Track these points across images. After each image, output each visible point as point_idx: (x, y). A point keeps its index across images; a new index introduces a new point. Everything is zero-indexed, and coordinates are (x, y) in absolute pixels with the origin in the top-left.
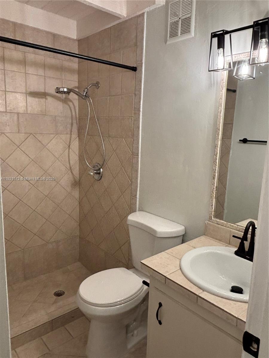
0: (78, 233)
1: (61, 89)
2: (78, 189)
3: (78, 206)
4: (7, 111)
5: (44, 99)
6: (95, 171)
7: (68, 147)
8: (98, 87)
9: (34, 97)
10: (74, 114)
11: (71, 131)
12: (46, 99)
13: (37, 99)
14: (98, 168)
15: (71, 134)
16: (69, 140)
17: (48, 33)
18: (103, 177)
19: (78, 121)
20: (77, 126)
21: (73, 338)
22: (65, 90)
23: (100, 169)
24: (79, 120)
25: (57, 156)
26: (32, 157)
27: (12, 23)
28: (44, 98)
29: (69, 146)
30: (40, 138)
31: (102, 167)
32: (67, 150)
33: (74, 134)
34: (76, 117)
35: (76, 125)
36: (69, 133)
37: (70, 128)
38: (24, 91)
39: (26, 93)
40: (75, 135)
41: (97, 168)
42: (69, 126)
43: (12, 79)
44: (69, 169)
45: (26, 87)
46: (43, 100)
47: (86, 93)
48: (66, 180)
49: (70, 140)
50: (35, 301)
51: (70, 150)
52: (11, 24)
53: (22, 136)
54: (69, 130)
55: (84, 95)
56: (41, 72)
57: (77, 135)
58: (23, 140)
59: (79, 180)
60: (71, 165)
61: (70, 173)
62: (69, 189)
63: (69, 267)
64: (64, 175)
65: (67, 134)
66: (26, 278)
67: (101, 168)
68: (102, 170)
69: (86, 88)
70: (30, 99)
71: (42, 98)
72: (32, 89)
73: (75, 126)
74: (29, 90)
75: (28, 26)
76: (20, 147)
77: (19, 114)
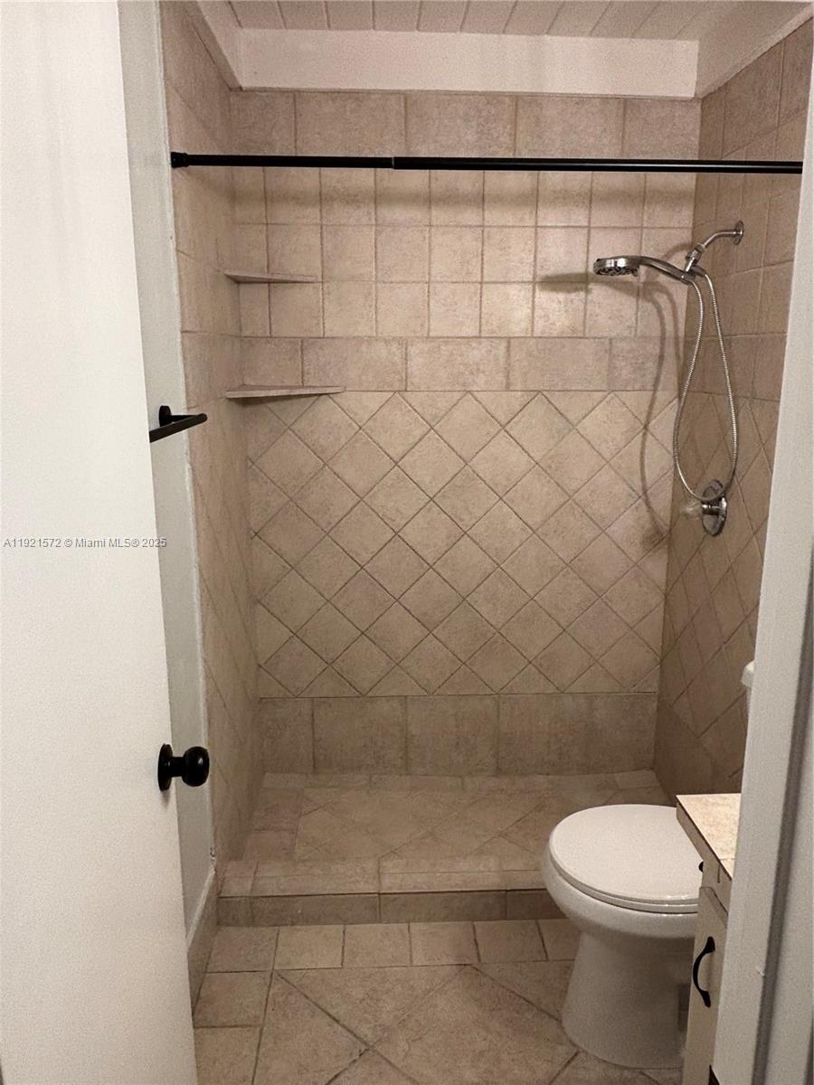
0: (653, 686)
1: (608, 262)
2: (665, 556)
3: (662, 605)
4: (483, 335)
5: (582, 294)
6: (705, 506)
7: (642, 427)
8: (737, 239)
9: (554, 290)
10: (669, 328)
11: (657, 380)
12: (588, 291)
13: (561, 296)
14: (715, 496)
15: (655, 390)
16: (645, 407)
17: (605, 99)
18: (726, 525)
19: (681, 348)
20: (678, 364)
21: (547, 960)
22: (622, 263)
23: (720, 499)
24: (685, 346)
25: (607, 455)
26: (537, 456)
27: (511, 96)
28: (582, 290)
29: (646, 427)
30: (561, 402)
31: (729, 494)
32: (639, 438)
33: (663, 390)
34: (677, 338)
35: (675, 361)
36: (650, 387)
37: (655, 372)
38: (529, 277)
39: (534, 282)
40: (666, 394)
41: (713, 497)
42: (651, 366)
43: (501, 249)
44: (641, 494)
45: (535, 266)
46: (578, 297)
47: (695, 262)
48: (628, 524)
49: (651, 406)
50: (504, 835)
51: (649, 437)
52: (507, 100)
53: (516, 398)
54: (649, 379)
55: (687, 270)
56: (580, 217)
57: (676, 393)
58: (519, 408)
59: (670, 530)
60: (649, 481)
61: (644, 507)
62: (635, 551)
63: (618, 777)
64: (622, 510)
65: (643, 389)
66: (499, 772)
67: (724, 497)
68: (724, 504)
69: (696, 249)
70: (543, 297)
71: (576, 290)
72: (551, 270)
73: (671, 365)
74: (542, 273)
75: (550, 96)
76: (507, 428)
77: (512, 340)
